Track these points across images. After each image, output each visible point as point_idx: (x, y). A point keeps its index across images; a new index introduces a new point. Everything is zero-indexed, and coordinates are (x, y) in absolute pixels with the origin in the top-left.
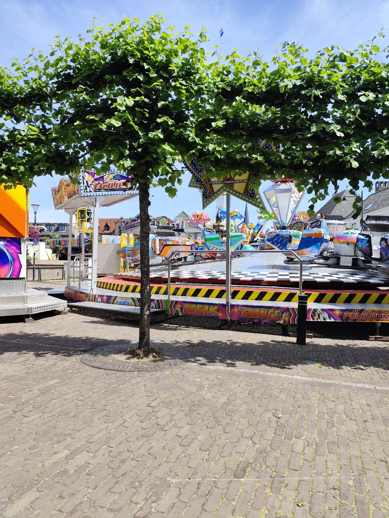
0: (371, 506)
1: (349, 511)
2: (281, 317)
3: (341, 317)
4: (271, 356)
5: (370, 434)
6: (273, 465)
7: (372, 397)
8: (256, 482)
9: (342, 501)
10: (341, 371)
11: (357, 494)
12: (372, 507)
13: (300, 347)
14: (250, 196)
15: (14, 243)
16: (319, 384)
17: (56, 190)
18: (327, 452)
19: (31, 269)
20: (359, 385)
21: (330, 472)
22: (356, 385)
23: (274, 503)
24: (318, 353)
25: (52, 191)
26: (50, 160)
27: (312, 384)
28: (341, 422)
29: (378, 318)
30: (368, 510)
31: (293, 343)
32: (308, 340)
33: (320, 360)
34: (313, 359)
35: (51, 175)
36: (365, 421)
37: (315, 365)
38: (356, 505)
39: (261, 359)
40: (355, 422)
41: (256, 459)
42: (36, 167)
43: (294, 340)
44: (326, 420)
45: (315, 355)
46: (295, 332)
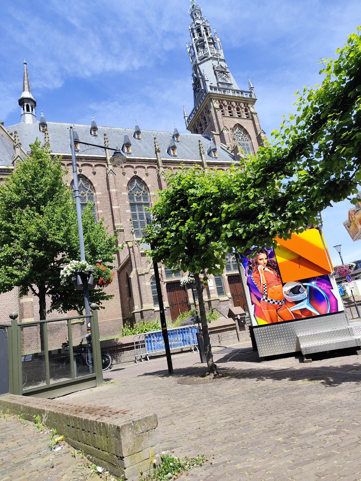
15: (324, 280)
17: (348, 223)
19: (353, 306)
25: (345, 225)
26: (325, 193)
35: (331, 206)
42: (315, 204)
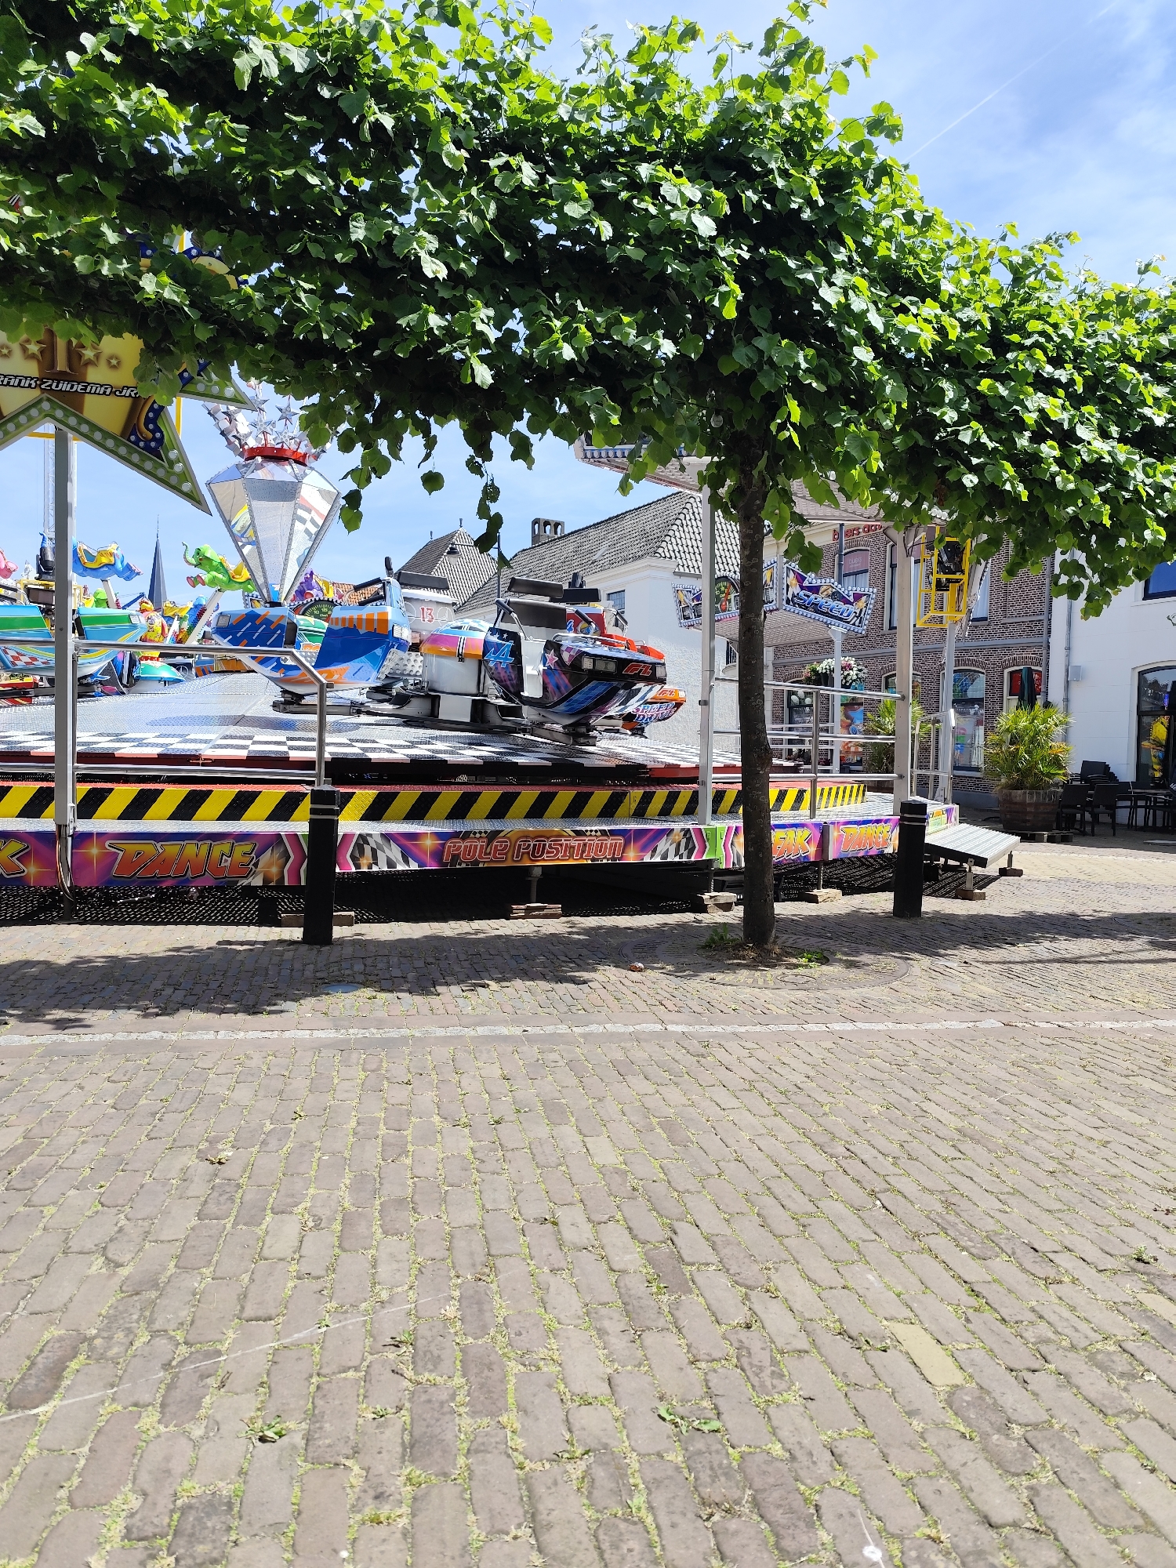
0: (512, 1364)
1: (442, 1404)
2: (256, 865)
3: (438, 854)
4: (214, 985)
5: (509, 1155)
6: (182, 1324)
7: (517, 1056)
8: (103, 1403)
9: (420, 1378)
10: (434, 1001)
11: (470, 1340)
12: (514, 1367)
13: (315, 952)
14: (147, 448)
16: (365, 1045)
18: (379, 1235)
20: (481, 1031)
21: (385, 1295)
22: (473, 1033)
23: (167, 1459)
24: (369, 962)
27: (343, 1047)
28: (428, 1137)
29: (536, 853)
30: (503, 1380)
31: (292, 943)
32: (338, 932)
33: (375, 978)
34: (350, 979)
36: (498, 1122)
37: (357, 993)
38: (464, 1376)
39: (179, 995)
40: (467, 1130)
41: (111, 1321)
43: (297, 933)
44: (380, 1141)
45: (359, 967)
46: (298, 911)
